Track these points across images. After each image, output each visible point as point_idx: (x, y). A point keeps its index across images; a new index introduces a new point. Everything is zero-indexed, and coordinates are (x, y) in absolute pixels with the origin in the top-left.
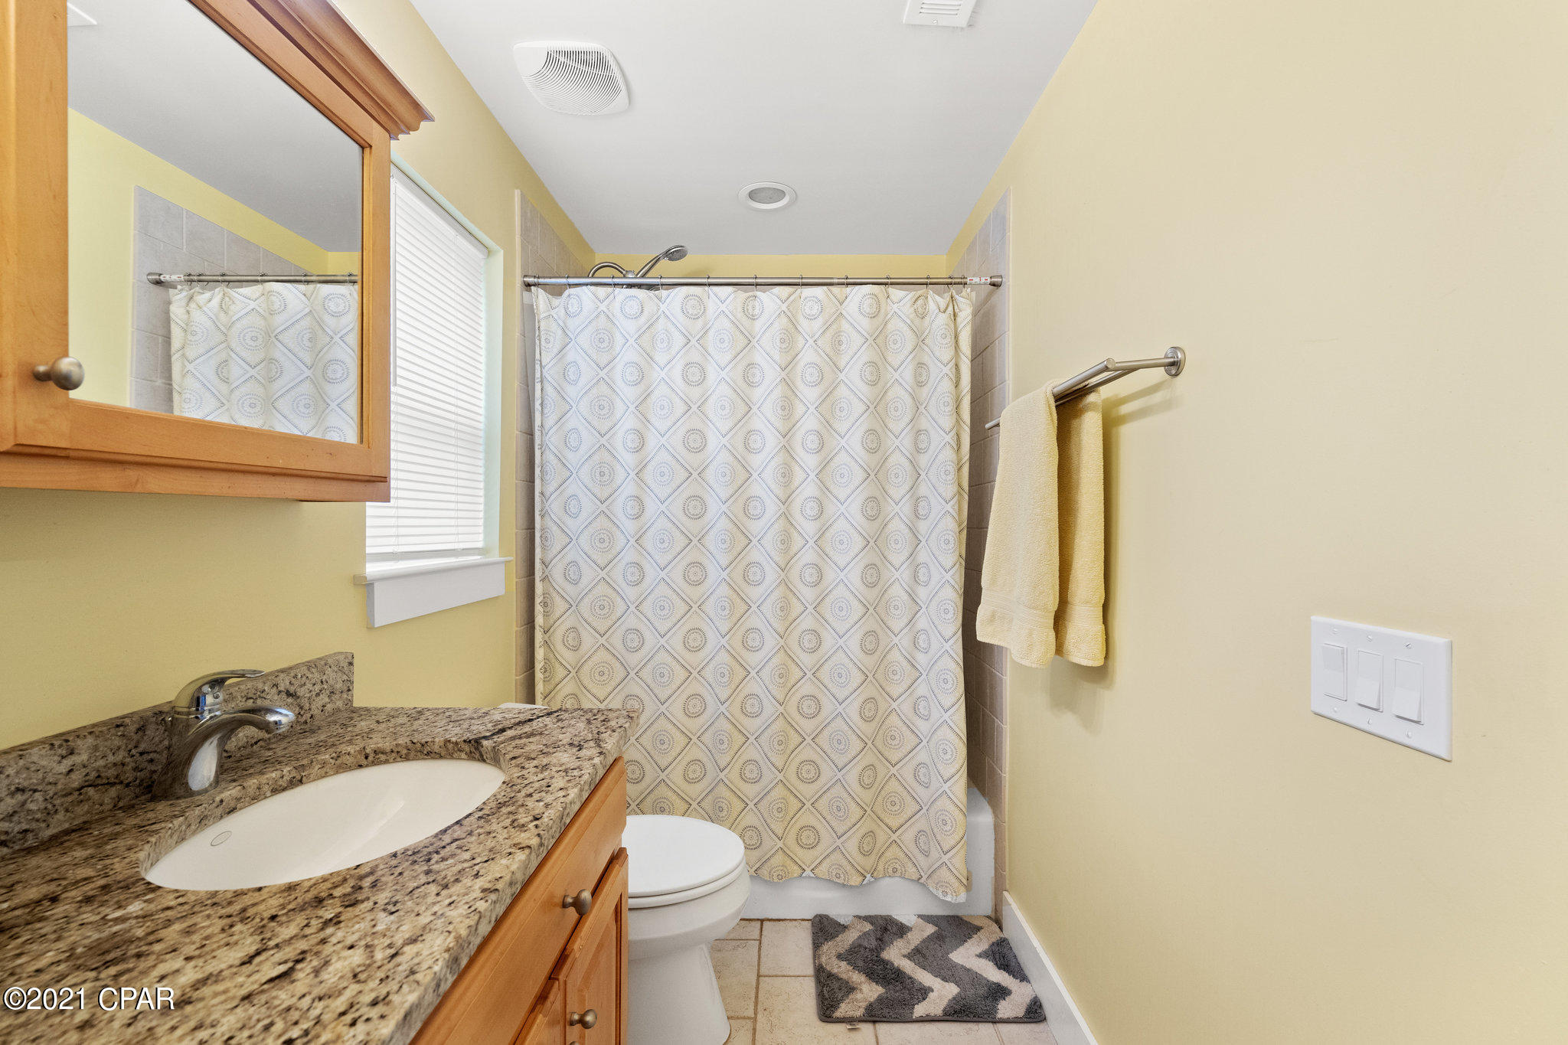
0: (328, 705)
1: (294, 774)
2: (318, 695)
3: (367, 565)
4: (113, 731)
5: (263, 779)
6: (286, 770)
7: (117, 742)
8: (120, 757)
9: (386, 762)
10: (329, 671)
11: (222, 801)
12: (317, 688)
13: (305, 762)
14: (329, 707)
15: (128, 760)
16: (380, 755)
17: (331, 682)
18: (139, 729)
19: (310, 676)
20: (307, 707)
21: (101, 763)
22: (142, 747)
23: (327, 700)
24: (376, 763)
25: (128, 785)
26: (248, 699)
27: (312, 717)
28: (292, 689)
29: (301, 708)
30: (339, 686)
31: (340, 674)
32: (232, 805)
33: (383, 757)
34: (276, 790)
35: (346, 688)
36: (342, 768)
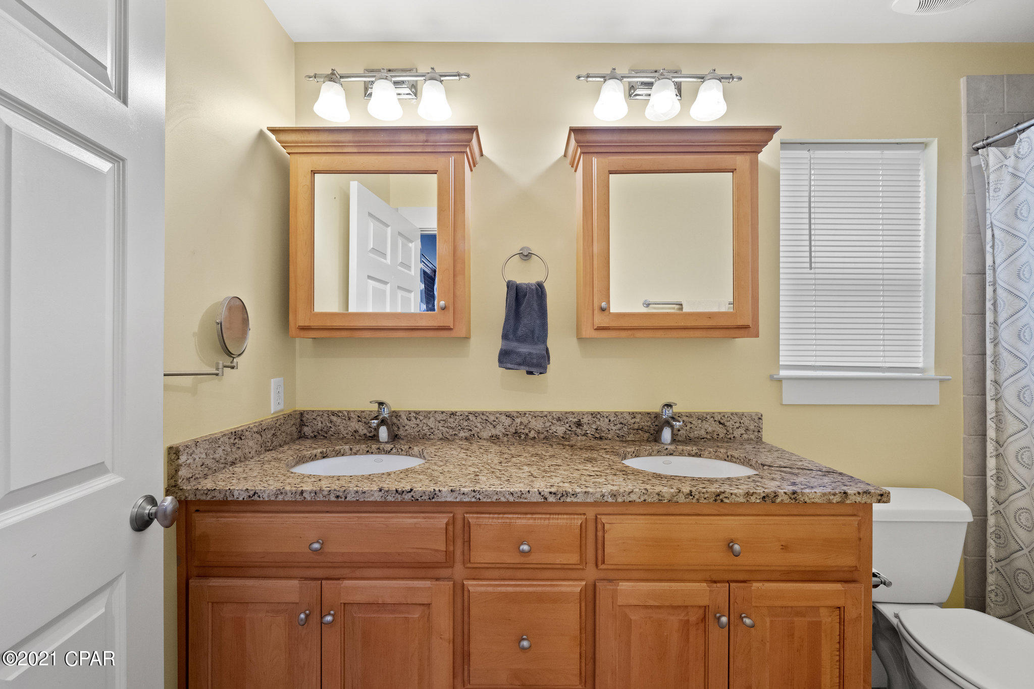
0: (744, 435)
1: (697, 451)
2: (737, 428)
3: (780, 372)
4: (647, 415)
5: (685, 448)
6: (694, 448)
7: (648, 419)
8: (649, 424)
9: (735, 462)
10: (744, 418)
11: (667, 449)
12: (738, 425)
13: (702, 448)
14: (745, 436)
15: (652, 426)
16: (733, 458)
17: (746, 424)
18: (655, 417)
19: (733, 418)
20: (731, 431)
21: (643, 424)
22: (656, 423)
23: (744, 432)
24: (731, 461)
25: (651, 434)
26: (698, 419)
27: (734, 437)
28: (722, 421)
29: (728, 431)
30: (752, 427)
31: (752, 422)
32: (672, 452)
33: (734, 460)
34: (690, 455)
35: (756, 430)
36: (717, 458)
